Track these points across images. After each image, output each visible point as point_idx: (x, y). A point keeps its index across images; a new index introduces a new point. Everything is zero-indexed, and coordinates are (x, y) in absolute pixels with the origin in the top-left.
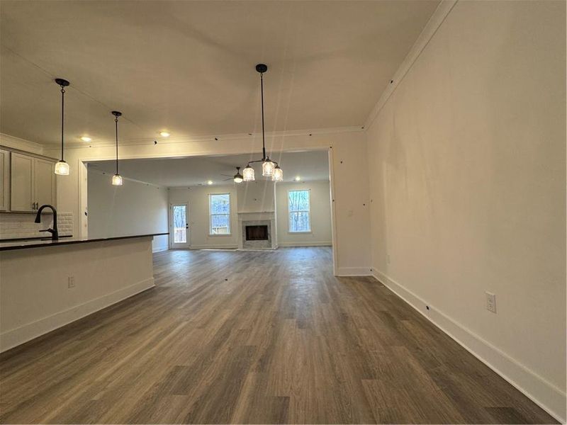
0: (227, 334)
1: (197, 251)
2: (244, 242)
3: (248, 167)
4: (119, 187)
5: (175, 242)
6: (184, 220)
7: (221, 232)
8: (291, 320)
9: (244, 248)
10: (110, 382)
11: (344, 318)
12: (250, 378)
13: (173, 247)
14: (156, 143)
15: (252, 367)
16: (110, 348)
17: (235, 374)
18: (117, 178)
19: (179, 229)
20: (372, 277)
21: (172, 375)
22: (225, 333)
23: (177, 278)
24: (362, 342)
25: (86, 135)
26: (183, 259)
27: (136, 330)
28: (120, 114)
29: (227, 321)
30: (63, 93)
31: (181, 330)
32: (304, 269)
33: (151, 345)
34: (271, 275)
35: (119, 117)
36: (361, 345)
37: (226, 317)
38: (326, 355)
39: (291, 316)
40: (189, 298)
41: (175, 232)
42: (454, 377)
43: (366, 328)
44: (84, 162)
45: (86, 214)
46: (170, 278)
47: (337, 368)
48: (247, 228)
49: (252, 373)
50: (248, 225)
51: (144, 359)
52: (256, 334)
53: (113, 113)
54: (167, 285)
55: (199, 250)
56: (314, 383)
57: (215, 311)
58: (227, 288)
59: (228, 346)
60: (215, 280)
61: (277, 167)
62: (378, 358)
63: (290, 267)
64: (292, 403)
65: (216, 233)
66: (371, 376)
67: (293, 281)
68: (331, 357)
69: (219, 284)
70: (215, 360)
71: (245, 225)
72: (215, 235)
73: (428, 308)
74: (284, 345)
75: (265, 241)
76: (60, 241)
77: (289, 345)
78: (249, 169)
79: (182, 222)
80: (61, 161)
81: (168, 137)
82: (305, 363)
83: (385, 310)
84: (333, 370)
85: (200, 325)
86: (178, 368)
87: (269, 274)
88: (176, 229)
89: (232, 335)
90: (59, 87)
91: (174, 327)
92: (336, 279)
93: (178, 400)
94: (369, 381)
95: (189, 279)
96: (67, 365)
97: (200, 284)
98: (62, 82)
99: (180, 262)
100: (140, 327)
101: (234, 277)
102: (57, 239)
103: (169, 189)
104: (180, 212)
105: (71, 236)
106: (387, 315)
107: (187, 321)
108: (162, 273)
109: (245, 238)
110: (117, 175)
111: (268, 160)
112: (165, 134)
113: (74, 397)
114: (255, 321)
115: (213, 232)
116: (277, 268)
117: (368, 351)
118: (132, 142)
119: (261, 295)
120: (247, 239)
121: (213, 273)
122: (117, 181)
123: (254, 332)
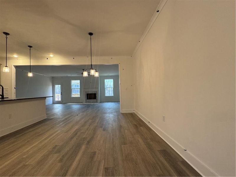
0: (76, 134)
1: (66, 104)
2: (86, 100)
3: (85, 71)
4: (31, 77)
5: (56, 100)
6: (60, 91)
7: (76, 96)
8: (101, 129)
9: (86, 103)
10: (29, 152)
11: (120, 127)
12: (83, 147)
13: (55, 102)
14: (47, 59)
15: (84, 144)
16: (29, 141)
17: (78, 146)
18: (30, 73)
19: (57, 95)
20: (134, 113)
21: (54, 148)
22: (75, 134)
23: (57, 115)
24: (125, 134)
25: (15, 54)
26: (59, 107)
27: (39, 134)
28: (32, 47)
29: (77, 129)
30: (7, 38)
31: (58, 133)
32: (109, 110)
33: (45, 139)
34: (96, 113)
35: (31, 48)
36: (124, 135)
37: (76, 129)
38: (111, 138)
39: (101, 127)
40: (61, 122)
41: (56, 96)
42: (151, 143)
43: (127, 130)
44: (14, 66)
45: (15, 88)
46: (53, 115)
47: (114, 143)
48: (88, 94)
49: (84, 146)
50: (88, 93)
51: (43, 144)
52: (87, 134)
53: (29, 46)
54: (52, 118)
55: (66, 103)
56: (105, 147)
57: (72, 126)
58: (77, 118)
59: (76, 138)
60: (72, 115)
61: (97, 71)
62: (129, 139)
63: (104, 110)
64: (97, 153)
65: (74, 96)
66: (125, 144)
67: (104, 115)
68: (113, 139)
69: (74, 117)
70: (71, 142)
71: (87, 93)
72: (74, 97)
73: (149, 122)
74: (97, 137)
75: (95, 100)
76: (5, 100)
77: (99, 136)
78: (86, 72)
79: (59, 91)
80: (5, 67)
81: (53, 57)
82: (103, 142)
83: (136, 124)
84: (113, 143)
85: (65, 132)
86: (56, 146)
87: (95, 113)
88: (56, 95)
89: (78, 134)
90: (5, 36)
91: (55, 133)
92: (121, 114)
93: (56, 155)
94: (124, 145)
95: (62, 115)
96: (11, 147)
97: (66, 117)
98: (7, 34)
99: (58, 109)
100: (41, 133)
101: (81, 114)
102: (4, 99)
103: (53, 78)
104: (58, 88)
105: (8, 98)
106: (136, 125)
107: (60, 130)
108: (50, 113)
109: (86, 99)
110: (30, 72)
111: (93, 69)
112: (51, 55)
113: (15, 157)
114: (87, 129)
115: (73, 96)
116: (98, 110)
117: (126, 137)
118: (37, 58)
119: (91, 120)
120: (87, 99)
121: (72, 113)
122: (30, 75)
123: (86, 133)
